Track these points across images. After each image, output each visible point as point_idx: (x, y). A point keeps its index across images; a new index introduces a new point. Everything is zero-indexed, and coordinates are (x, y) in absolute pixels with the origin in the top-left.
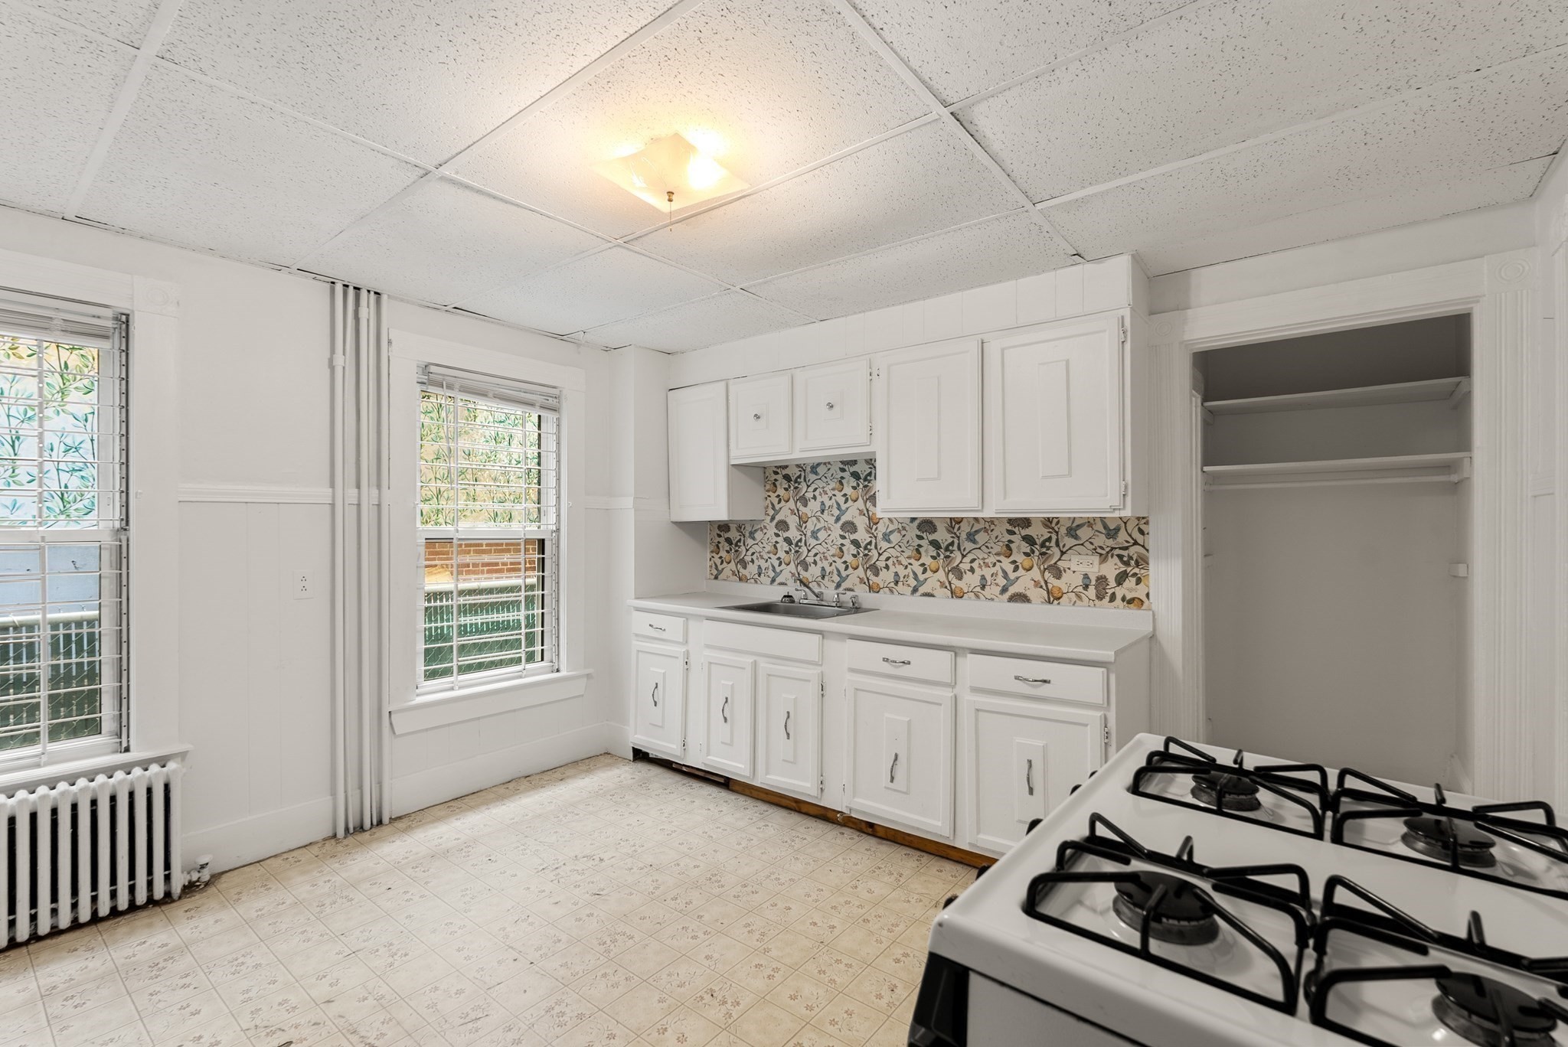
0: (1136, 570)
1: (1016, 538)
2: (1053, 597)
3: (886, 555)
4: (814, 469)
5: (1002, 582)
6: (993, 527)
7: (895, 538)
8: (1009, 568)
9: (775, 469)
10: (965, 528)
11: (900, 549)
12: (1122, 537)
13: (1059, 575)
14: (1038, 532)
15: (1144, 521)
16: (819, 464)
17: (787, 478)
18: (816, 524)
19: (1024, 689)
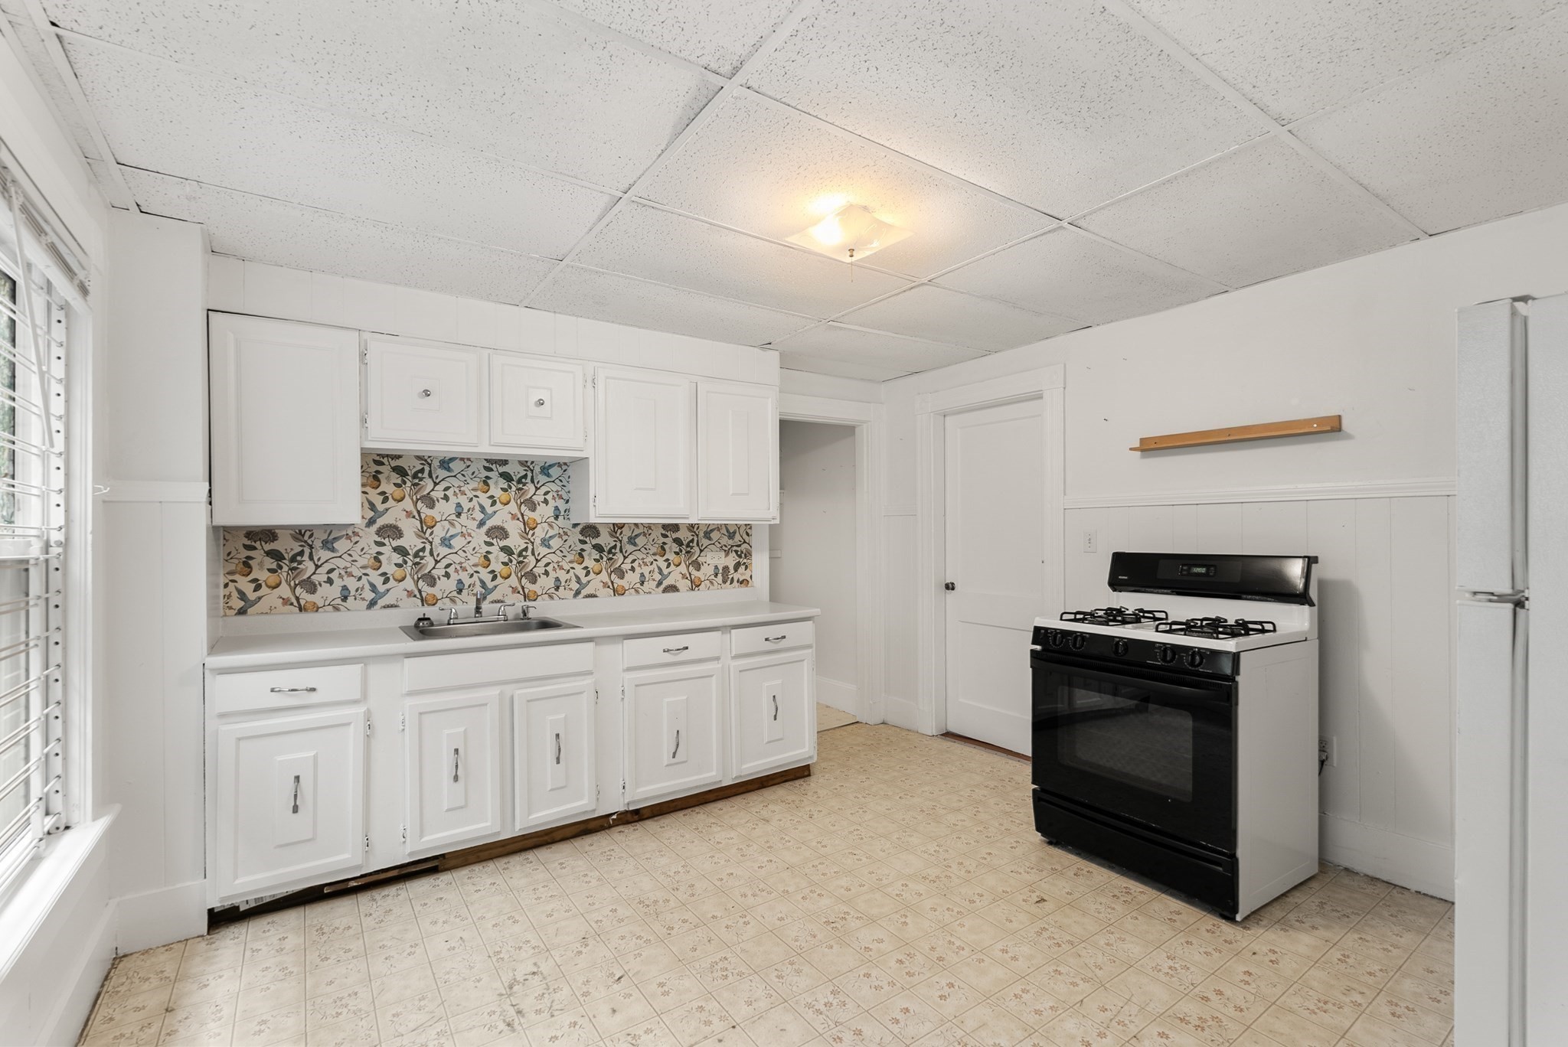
0: (745, 561)
1: (669, 540)
2: (695, 585)
3: (545, 561)
4: (445, 464)
5: (658, 577)
6: (650, 531)
7: (555, 543)
8: (663, 565)
9: (377, 458)
10: (627, 533)
11: (561, 554)
12: (737, 537)
13: (698, 568)
14: (684, 535)
15: (749, 527)
16: (452, 459)
17: (401, 471)
18: (448, 530)
19: (769, 646)
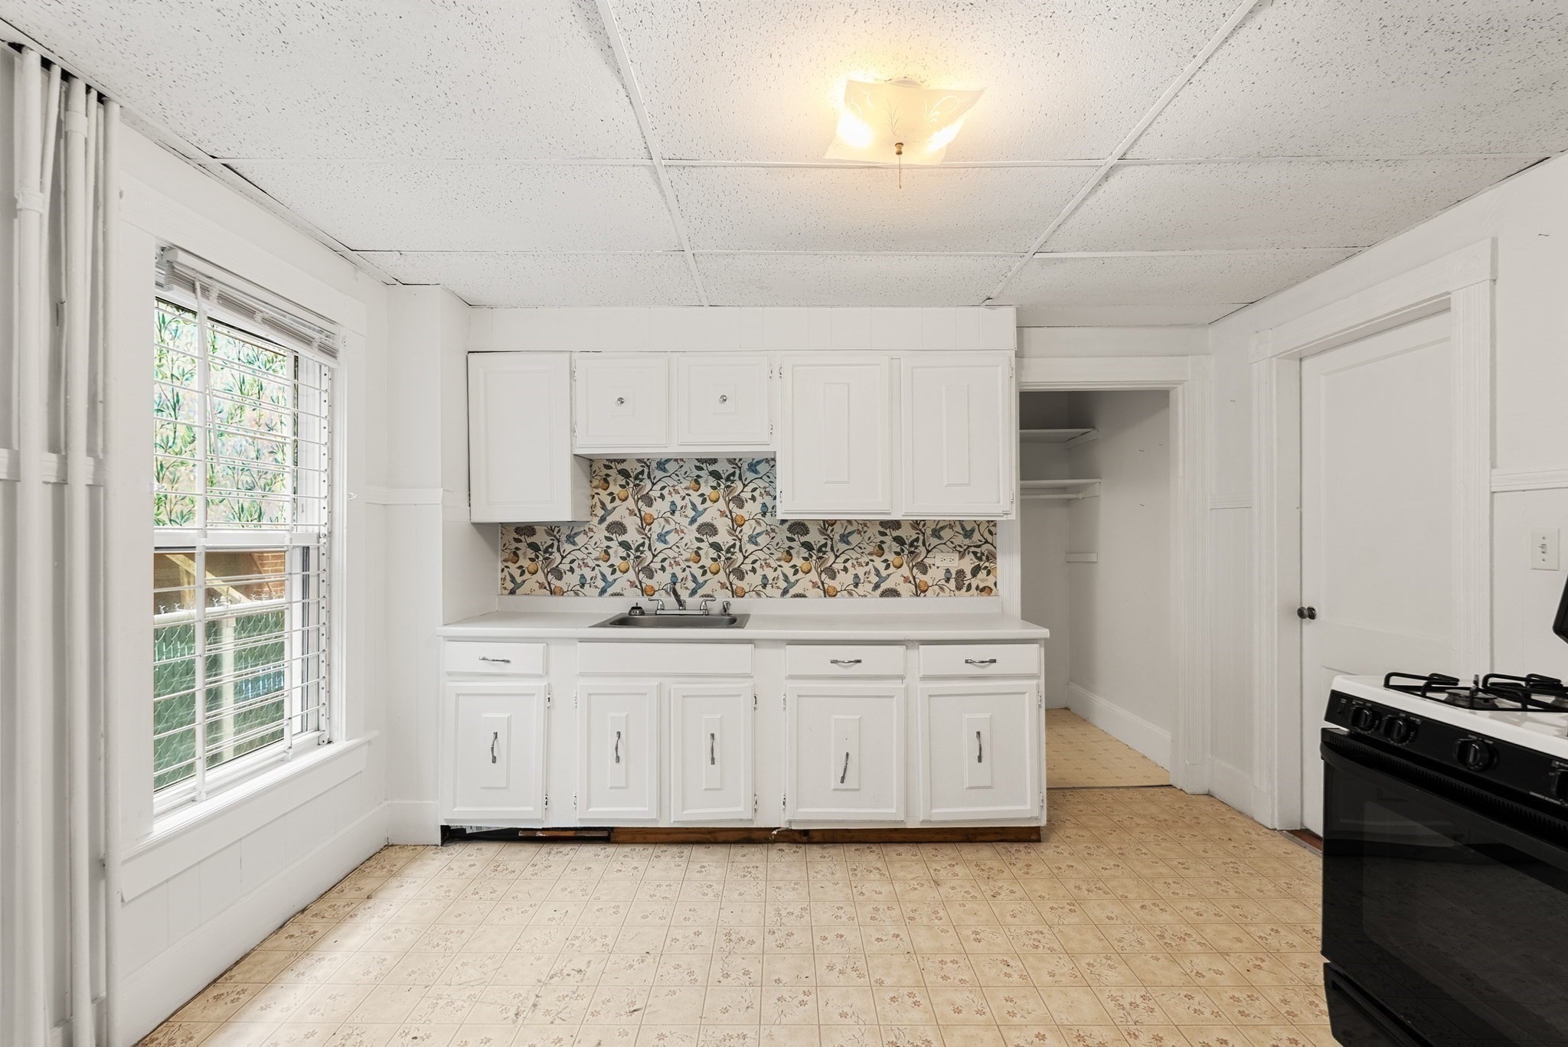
0: (987, 564)
1: (888, 539)
2: (920, 590)
3: (752, 558)
4: (662, 465)
5: (875, 579)
6: (865, 529)
7: (763, 540)
8: (881, 566)
9: (607, 463)
10: (838, 530)
11: (768, 552)
12: (976, 536)
13: (924, 571)
14: (907, 533)
15: (993, 523)
16: (668, 461)
17: (624, 473)
18: (664, 526)
19: (972, 670)
